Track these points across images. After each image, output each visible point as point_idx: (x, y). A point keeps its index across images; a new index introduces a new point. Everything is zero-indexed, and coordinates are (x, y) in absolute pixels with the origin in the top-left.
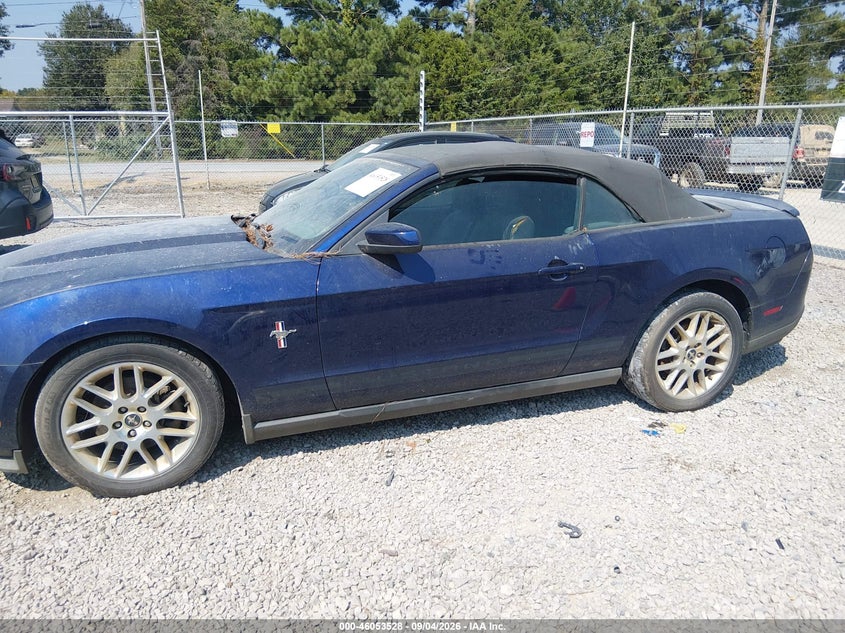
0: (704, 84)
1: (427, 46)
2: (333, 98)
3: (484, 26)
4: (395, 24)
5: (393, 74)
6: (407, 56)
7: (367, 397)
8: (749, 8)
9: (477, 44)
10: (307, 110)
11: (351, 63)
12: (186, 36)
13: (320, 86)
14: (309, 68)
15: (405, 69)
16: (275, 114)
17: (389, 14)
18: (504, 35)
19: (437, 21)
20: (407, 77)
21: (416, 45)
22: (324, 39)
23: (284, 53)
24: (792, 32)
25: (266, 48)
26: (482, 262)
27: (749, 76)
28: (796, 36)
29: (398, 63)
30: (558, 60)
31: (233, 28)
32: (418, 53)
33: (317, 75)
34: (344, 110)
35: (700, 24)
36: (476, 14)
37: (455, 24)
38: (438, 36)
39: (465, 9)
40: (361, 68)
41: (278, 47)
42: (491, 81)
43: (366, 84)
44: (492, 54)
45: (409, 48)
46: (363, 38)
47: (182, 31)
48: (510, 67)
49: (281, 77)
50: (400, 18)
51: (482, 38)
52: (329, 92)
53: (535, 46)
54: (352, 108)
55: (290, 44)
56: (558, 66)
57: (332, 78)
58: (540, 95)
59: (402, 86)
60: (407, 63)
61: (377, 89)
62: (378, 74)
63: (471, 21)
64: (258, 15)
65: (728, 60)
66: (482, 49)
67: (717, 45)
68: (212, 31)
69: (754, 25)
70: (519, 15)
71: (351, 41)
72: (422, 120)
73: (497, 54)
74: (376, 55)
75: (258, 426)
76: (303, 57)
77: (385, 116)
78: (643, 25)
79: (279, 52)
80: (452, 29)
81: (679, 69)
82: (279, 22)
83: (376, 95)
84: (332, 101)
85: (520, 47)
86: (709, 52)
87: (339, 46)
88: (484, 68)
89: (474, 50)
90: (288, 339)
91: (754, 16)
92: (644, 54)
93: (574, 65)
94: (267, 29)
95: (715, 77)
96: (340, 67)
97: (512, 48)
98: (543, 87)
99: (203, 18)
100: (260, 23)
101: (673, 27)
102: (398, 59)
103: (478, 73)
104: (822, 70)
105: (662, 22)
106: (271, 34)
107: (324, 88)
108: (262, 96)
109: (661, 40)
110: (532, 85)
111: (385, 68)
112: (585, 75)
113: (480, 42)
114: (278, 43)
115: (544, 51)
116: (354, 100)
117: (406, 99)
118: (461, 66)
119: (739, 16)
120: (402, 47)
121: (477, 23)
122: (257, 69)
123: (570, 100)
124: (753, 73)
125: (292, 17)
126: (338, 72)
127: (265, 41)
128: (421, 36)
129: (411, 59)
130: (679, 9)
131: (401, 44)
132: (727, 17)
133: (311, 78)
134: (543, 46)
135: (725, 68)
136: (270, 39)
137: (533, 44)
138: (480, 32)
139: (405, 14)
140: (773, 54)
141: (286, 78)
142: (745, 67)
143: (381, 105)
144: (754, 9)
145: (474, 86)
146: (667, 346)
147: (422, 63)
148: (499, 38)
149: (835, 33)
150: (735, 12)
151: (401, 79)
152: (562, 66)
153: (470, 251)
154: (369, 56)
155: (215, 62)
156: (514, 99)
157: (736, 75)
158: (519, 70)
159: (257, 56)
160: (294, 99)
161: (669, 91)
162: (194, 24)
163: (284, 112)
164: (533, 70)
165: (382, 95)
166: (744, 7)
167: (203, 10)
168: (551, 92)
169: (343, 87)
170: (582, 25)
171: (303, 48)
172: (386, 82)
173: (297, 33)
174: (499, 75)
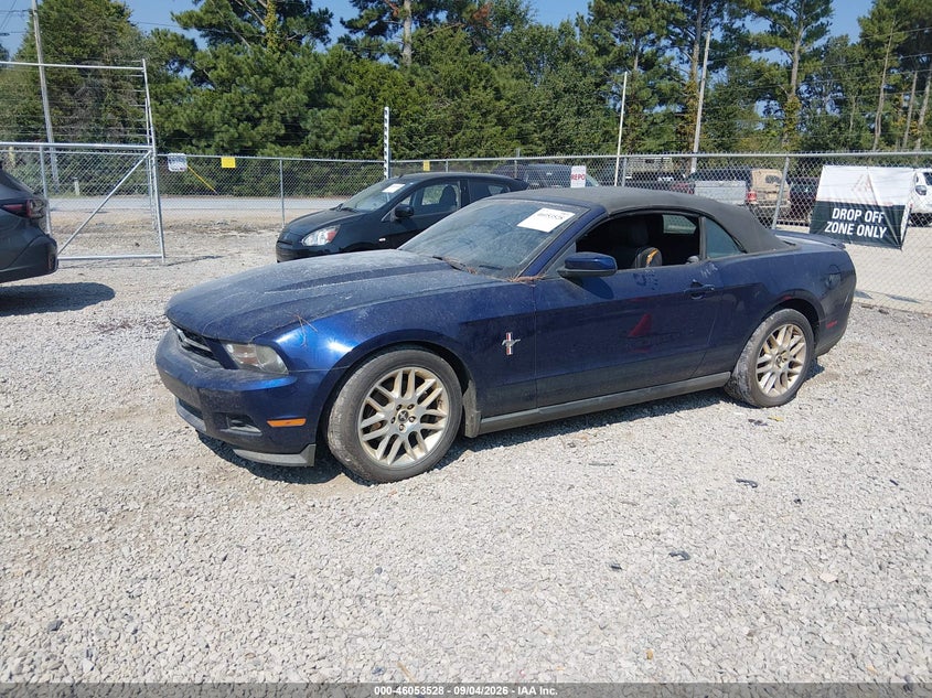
0: (640, 126)
1: (361, 77)
2: (260, 128)
3: (421, 58)
4: (325, 52)
5: (326, 105)
6: (341, 86)
7: (561, 395)
8: (681, 50)
9: (414, 77)
10: (231, 142)
11: (278, 91)
12: (85, 56)
13: (244, 116)
14: (233, 96)
15: (337, 100)
16: (192, 145)
17: (318, 41)
18: (443, 69)
19: (370, 51)
20: (340, 109)
21: (350, 75)
22: (248, 64)
23: (200, 78)
24: (722, 76)
25: (178, 71)
26: (645, 284)
27: (683, 118)
28: (725, 80)
29: (331, 94)
30: (498, 99)
31: (141, 49)
32: (352, 84)
33: (242, 103)
34: (271, 142)
35: (636, 65)
36: (412, 45)
37: (390, 55)
38: (372, 66)
39: (400, 40)
40: (291, 98)
41: (193, 71)
42: (432, 116)
43: (297, 115)
44: (430, 88)
45: (341, 78)
46: (292, 65)
47: (81, 50)
48: (450, 104)
49: (200, 104)
50: (329, 46)
51: (419, 71)
52: (255, 122)
53: (475, 82)
54: (281, 141)
55: (208, 69)
56: (498, 104)
57: (258, 107)
58: (482, 133)
59: (336, 119)
60: (339, 94)
61: (310, 121)
62: (309, 106)
63: (407, 52)
64: (169, 36)
65: (662, 103)
66: (419, 83)
67: (652, 87)
68: (117, 51)
69: (686, 67)
70: (457, 49)
71: (279, 68)
72: (386, 157)
73: (436, 88)
74: (307, 84)
75: (484, 421)
76: (225, 84)
77: (317, 151)
78: (580, 64)
79: (192, 77)
80: (386, 60)
81: (614, 109)
82: (193, 42)
83: (308, 127)
84: (258, 133)
85: (459, 83)
86: (645, 94)
87: (266, 73)
88: (424, 103)
89: (412, 84)
90: (514, 347)
91: (686, 59)
92: (581, 94)
93: (514, 103)
94: (180, 51)
95: (650, 119)
96: (267, 96)
97: (452, 83)
98: (485, 125)
99: (106, 37)
100: (171, 45)
101: (610, 67)
102: (330, 90)
103: (418, 108)
104: (750, 113)
105: (599, 62)
106: (185, 56)
107: (249, 119)
108: (177, 125)
109: (598, 80)
110: (474, 123)
111: (317, 98)
112: (525, 114)
113: (417, 75)
114: (193, 67)
115: (485, 88)
116: (283, 132)
117: (341, 133)
118: (399, 100)
119: (673, 58)
120: (334, 77)
121: (413, 55)
122: (169, 95)
123: (512, 140)
124: (686, 116)
125: (207, 39)
126: (265, 102)
127: (176, 64)
128: (354, 66)
129: (345, 90)
130: (616, 49)
131: (333, 74)
132: (661, 59)
133: (233, 106)
134: (483, 83)
135: (659, 109)
136: (183, 63)
137: (473, 79)
138: (417, 65)
139: (335, 41)
140: (705, 97)
141: (205, 105)
142: (677, 109)
143: (314, 138)
144: (686, 52)
145: (414, 121)
146: (763, 353)
147: (357, 94)
148: (437, 73)
149: (761, 79)
150: (668, 54)
151: (335, 111)
152: (502, 104)
153: (635, 276)
154: (299, 85)
155: (121, 86)
156: (456, 137)
157: (670, 117)
158: (460, 106)
159: (168, 80)
160: (216, 129)
161: (607, 132)
162: (94, 43)
163: (203, 144)
164: (473, 108)
165: (315, 127)
166: (677, 49)
167: (105, 28)
168: (492, 131)
169: (270, 119)
170: (519, 62)
171: (225, 74)
172: (319, 114)
173: (216, 57)
174: (439, 111)
